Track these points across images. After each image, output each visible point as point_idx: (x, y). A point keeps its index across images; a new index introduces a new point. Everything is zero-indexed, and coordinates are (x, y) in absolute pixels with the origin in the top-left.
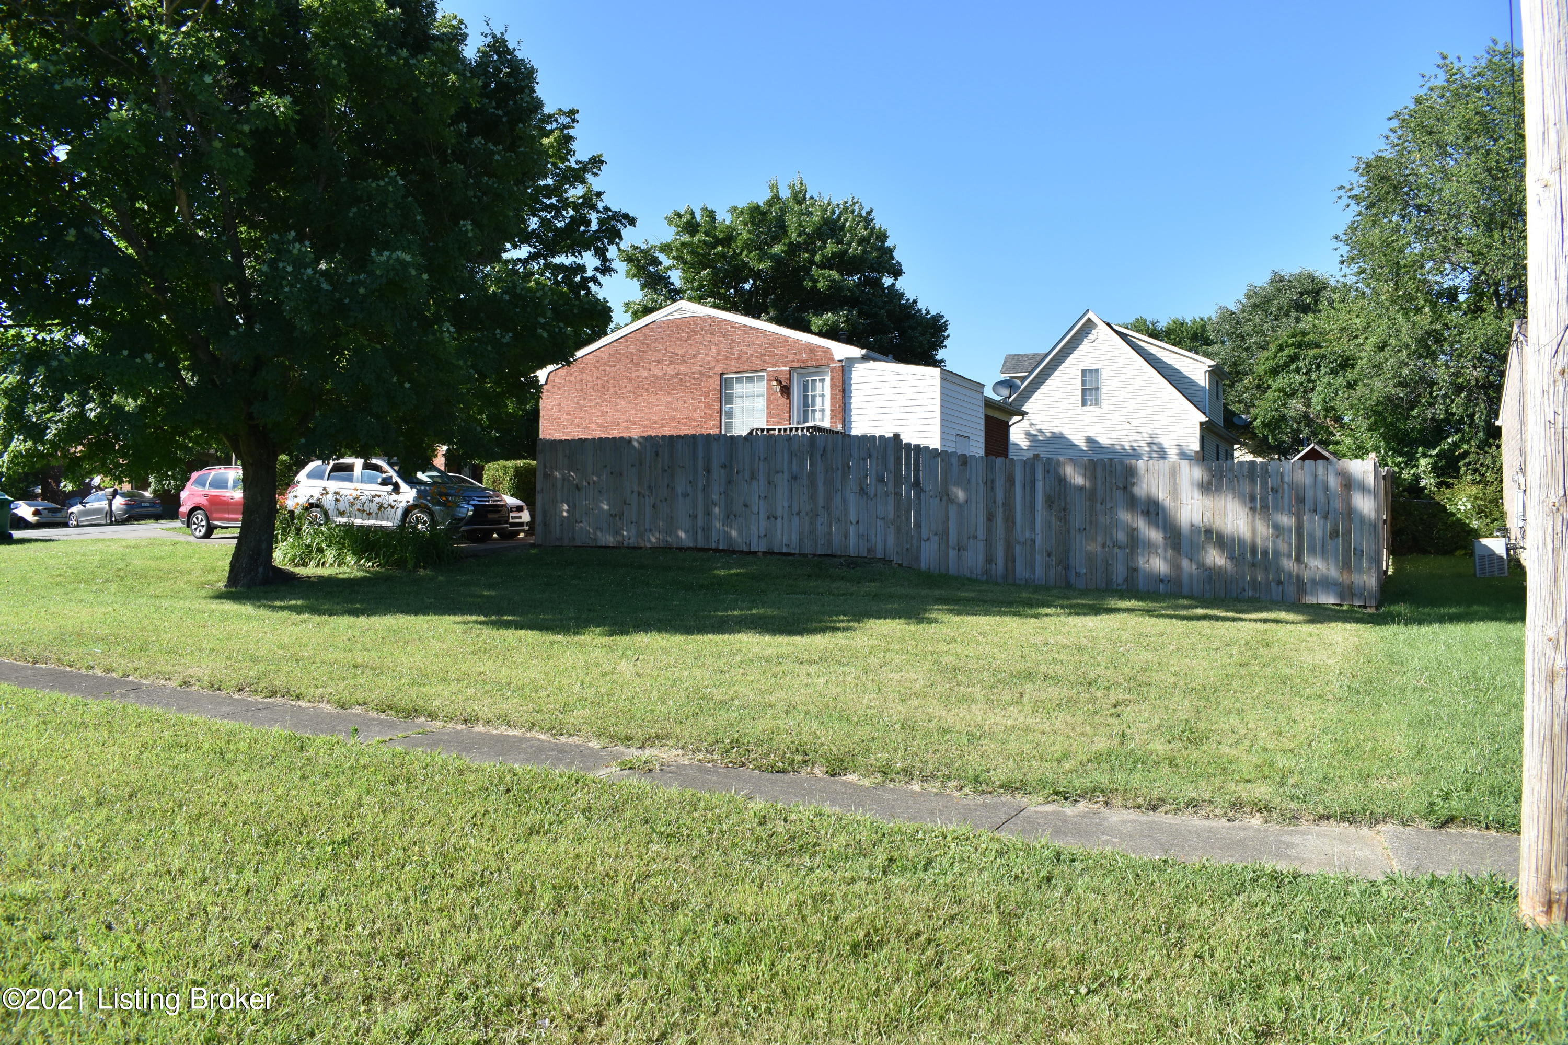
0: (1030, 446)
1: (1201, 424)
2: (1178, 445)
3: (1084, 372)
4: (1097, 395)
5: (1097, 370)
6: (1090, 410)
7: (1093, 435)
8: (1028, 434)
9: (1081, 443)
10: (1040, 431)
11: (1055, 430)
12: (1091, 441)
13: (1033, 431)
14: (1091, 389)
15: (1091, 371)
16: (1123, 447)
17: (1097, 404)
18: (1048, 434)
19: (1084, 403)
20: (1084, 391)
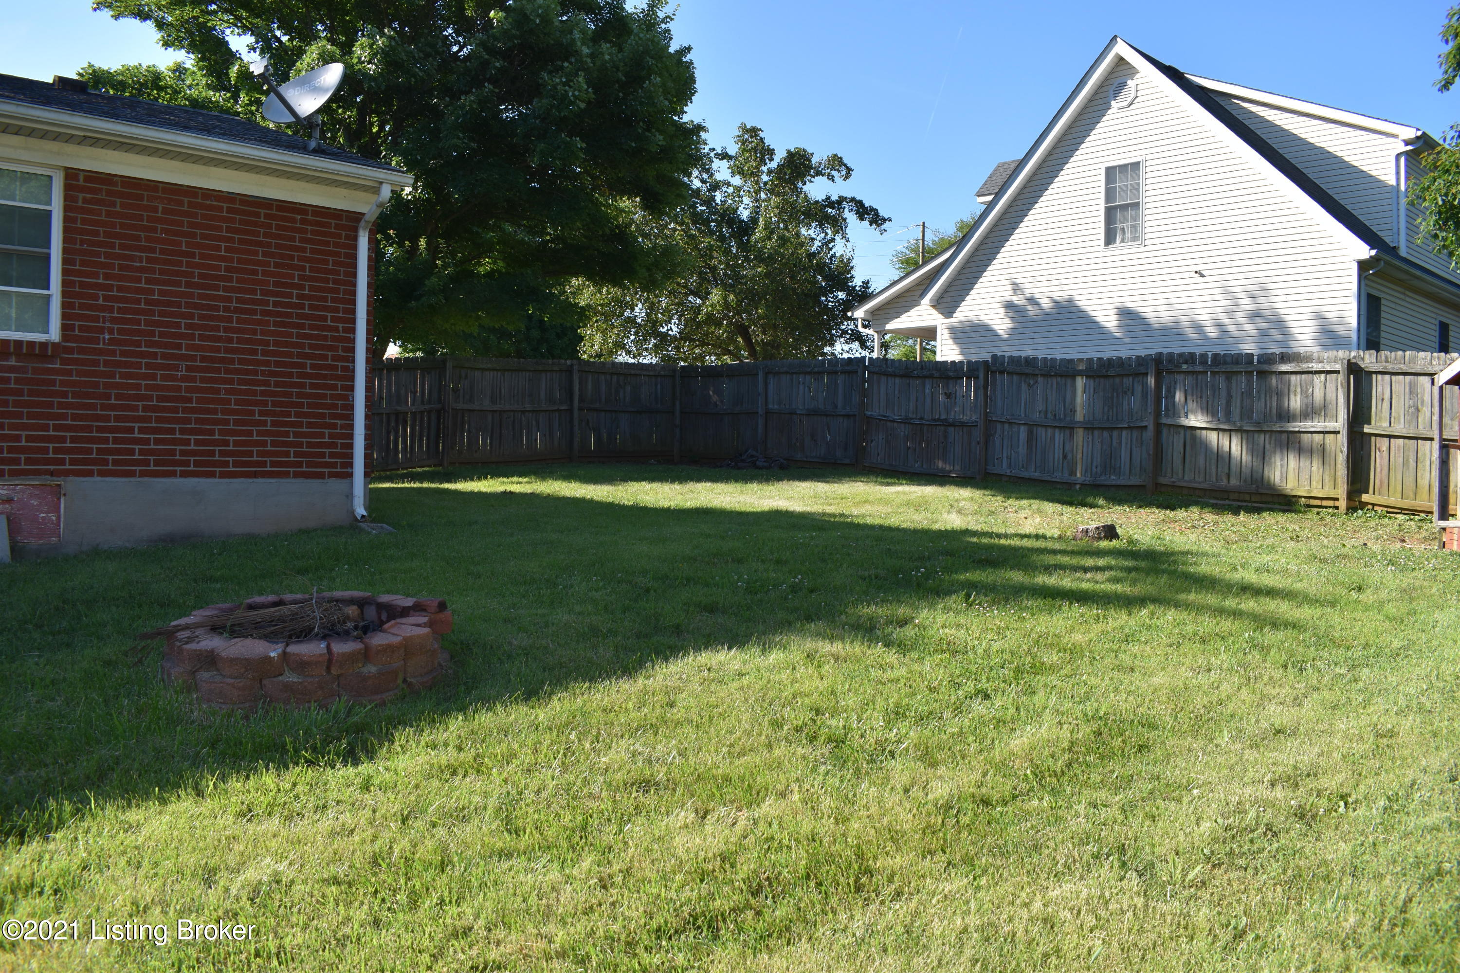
0: (1013, 332)
1: (1363, 266)
2: (1319, 316)
3: (1110, 172)
4: (1136, 218)
5: (1136, 166)
6: (1121, 251)
7: (1132, 304)
8: (1009, 306)
9: (1109, 320)
10: (1032, 300)
11: (1059, 295)
12: (1127, 315)
13: (1018, 300)
14: (1124, 207)
15: (1123, 167)
16: (1198, 327)
17: (1135, 239)
18: (1046, 304)
19: (1110, 239)
20: (1110, 213)
